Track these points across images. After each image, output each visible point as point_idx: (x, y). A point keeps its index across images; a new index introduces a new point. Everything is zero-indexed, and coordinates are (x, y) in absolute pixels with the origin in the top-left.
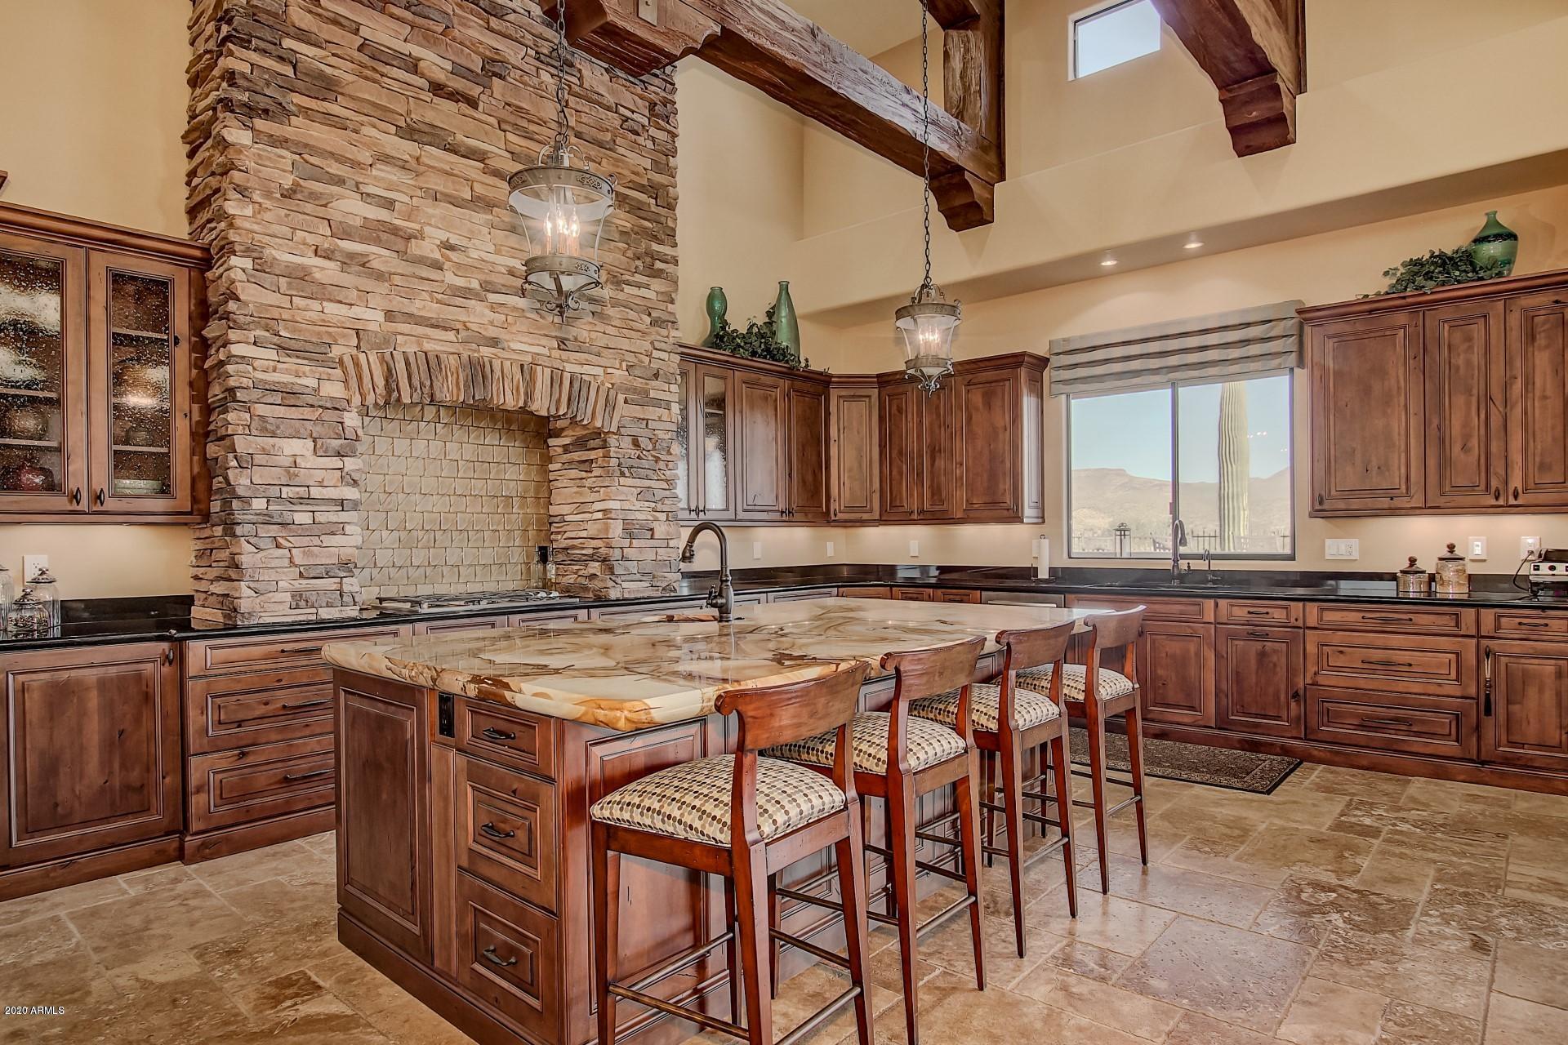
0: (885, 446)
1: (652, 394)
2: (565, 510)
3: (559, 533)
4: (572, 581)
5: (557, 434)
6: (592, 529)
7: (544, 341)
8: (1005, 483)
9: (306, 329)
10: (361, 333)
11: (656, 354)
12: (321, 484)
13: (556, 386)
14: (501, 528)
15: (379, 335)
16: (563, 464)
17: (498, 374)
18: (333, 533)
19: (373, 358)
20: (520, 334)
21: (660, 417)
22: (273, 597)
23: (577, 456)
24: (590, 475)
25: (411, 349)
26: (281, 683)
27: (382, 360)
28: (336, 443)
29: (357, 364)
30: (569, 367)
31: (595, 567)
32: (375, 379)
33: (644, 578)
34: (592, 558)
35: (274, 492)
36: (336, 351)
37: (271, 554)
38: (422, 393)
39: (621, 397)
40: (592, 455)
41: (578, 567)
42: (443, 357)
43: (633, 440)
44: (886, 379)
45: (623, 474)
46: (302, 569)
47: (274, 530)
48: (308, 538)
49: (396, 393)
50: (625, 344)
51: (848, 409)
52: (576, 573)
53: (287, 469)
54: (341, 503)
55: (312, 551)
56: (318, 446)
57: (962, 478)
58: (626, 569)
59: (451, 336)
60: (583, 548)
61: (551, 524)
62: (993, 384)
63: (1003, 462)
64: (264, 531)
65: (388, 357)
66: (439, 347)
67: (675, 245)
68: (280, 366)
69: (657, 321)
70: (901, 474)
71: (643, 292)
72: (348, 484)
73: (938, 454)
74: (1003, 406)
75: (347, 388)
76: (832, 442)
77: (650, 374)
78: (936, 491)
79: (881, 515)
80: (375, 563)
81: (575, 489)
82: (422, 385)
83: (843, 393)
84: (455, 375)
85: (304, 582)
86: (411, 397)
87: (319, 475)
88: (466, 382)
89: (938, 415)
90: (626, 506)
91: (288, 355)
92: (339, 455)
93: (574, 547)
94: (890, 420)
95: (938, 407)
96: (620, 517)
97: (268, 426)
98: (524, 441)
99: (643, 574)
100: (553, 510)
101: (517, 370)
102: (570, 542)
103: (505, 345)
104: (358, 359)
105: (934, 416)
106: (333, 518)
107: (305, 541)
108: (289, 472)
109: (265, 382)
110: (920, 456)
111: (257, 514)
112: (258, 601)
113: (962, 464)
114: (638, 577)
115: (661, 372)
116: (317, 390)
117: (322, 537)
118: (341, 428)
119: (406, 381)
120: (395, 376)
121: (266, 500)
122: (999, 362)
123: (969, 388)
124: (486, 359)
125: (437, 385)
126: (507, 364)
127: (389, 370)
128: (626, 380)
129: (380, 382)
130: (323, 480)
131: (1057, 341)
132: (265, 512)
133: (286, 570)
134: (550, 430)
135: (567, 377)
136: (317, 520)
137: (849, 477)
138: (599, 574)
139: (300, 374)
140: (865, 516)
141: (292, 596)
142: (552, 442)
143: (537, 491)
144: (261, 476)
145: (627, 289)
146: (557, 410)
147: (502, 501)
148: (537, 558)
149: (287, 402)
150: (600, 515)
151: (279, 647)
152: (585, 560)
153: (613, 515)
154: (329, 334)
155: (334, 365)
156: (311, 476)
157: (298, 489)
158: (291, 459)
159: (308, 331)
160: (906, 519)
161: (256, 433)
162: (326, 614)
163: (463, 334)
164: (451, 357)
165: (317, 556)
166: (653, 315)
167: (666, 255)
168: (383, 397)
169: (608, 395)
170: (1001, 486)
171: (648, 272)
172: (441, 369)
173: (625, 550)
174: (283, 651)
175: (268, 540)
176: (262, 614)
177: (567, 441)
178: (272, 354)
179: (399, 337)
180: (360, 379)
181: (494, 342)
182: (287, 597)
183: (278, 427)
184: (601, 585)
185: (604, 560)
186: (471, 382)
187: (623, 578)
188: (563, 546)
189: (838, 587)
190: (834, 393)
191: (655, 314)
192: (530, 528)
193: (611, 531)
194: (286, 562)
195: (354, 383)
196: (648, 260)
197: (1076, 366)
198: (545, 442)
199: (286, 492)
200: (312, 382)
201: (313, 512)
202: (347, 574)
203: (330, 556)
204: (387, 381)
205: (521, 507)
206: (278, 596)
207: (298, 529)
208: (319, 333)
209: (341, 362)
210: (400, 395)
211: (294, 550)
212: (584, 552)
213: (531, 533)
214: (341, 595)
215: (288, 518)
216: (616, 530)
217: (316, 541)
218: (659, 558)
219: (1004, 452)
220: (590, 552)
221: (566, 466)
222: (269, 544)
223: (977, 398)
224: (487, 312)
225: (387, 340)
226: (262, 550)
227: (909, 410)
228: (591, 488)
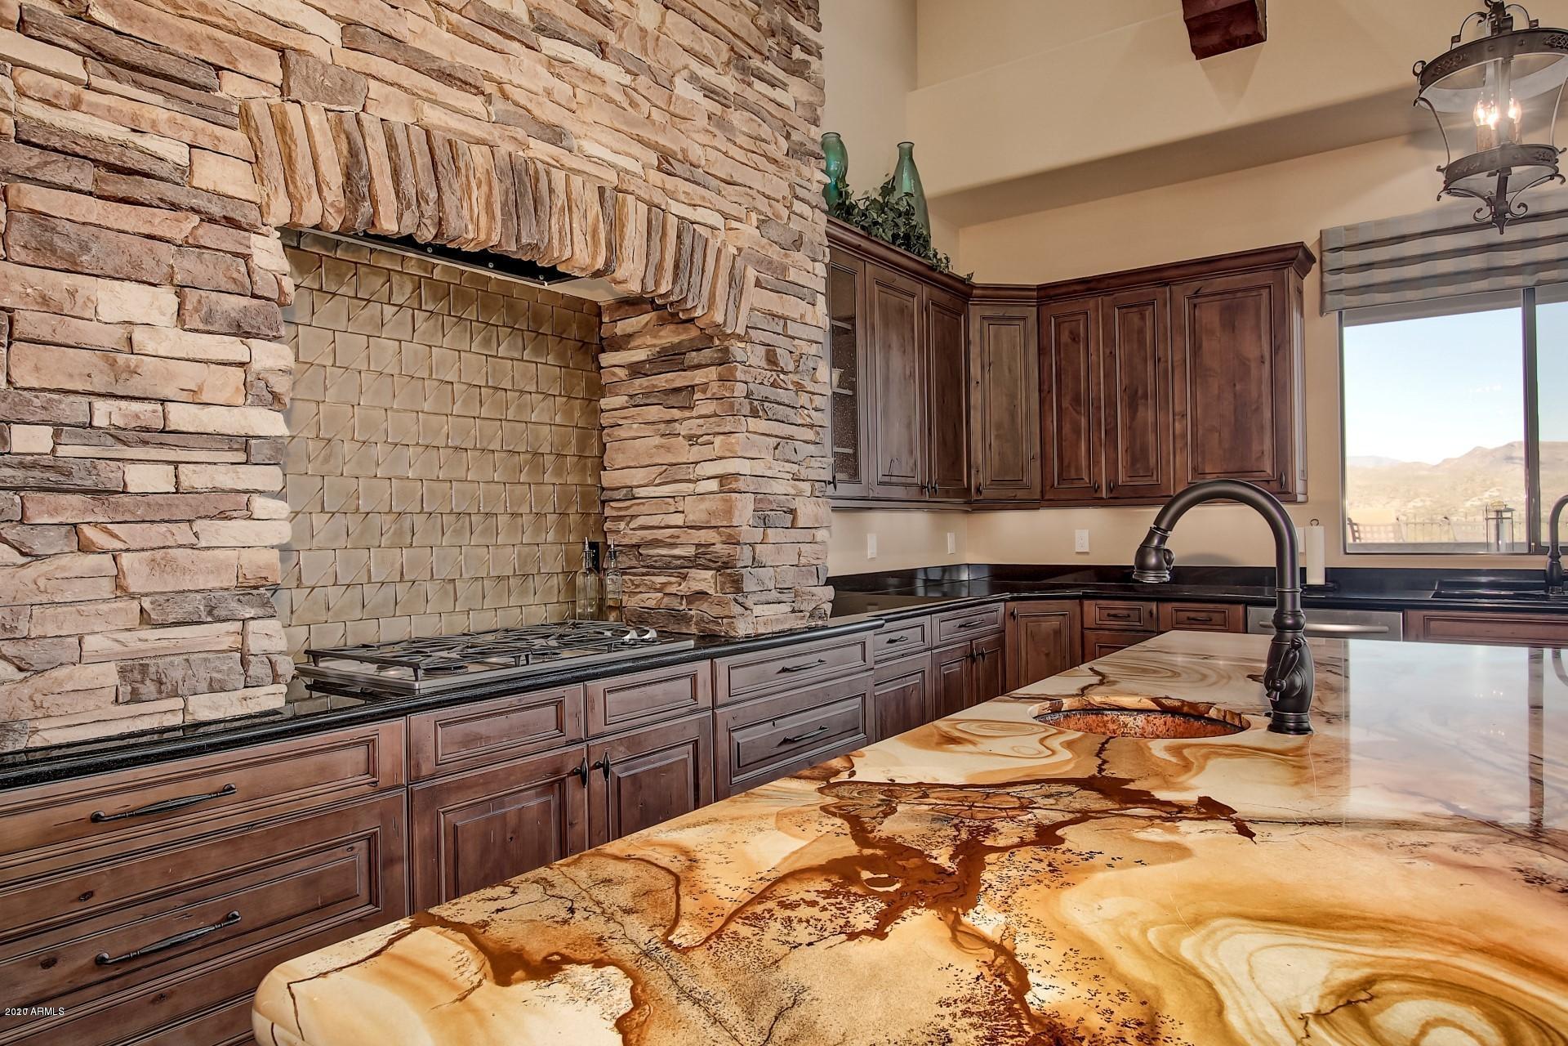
0: (1050, 391)
1: (793, 275)
2: (637, 476)
3: (620, 518)
4: (652, 603)
5: (619, 343)
6: (696, 512)
7: (637, 149)
8: (1262, 442)
9: (159, 21)
10: (292, 57)
11: (798, 206)
12: (195, 397)
13: (656, 238)
14: (525, 509)
15: (332, 71)
16: (631, 396)
17: (560, 200)
18: (223, 516)
19: (316, 119)
20: (598, 128)
21: (802, 316)
22: (71, 678)
23: (664, 381)
24: (687, 414)
25: (399, 117)
26: (92, 901)
27: (338, 127)
28: (233, 304)
29: (282, 128)
30: (676, 208)
31: (703, 580)
32: (324, 167)
33: (783, 597)
34: (694, 562)
35: (73, 410)
36: (232, 87)
37: (63, 568)
38: (422, 215)
39: (751, 274)
40: (699, 377)
41: (662, 579)
42: (462, 145)
43: (768, 352)
44: (1052, 292)
45: (754, 414)
46: (147, 605)
47: (72, 507)
48: (163, 527)
49: (367, 204)
50: (756, 180)
51: (996, 337)
52: (659, 590)
53: (107, 354)
54: (244, 445)
55: (174, 560)
56: (189, 306)
57: (1184, 436)
58: (760, 582)
59: (475, 104)
60: (673, 545)
61: (603, 502)
62: (1239, 295)
63: (1258, 409)
64: (43, 509)
65: (350, 125)
66: (455, 123)
67: (817, 28)
68: (90, 97)
69: (796, 152)
70: (1077, 431)
71: (777, 95)
72: (259, 402)
73: (1141, 401)
74: (1258, 326)
75: (259, 178)
76: (973, 384)
77: (787, 239)
78: (1138, 456)
79: (1042, 492)
80: (299, 579)
81: (657, 440)
82: (421, 197)
83: (988, 313)
84: (485, 188)
85: (152, 634)
86: (399, 219)
87: (191, 375)
88: (504, 204)
89: (1142, 342)
90: (759, 468)
91: (113, 75)
92: (240, 331)
93: (656, 543)
94: (1058, 352)
95: (1141, 331)
96: (751, 489)
97: (58, 241)
98: (561, 355)
99: (781, 590)
100: (608, 479)
101: (592, 197)
102: (649, 535)
103: (575, 143)
104: (284, 113)
105: (1135, 346)
106: (226, 478)
107: (156, 534)
108: (113, 363)
109: (50, 129)
110: (1111, 404)
111: (22, 465)
112: (26, 690)
113: (1184, 416)
114: (774, 595)
115: (805, 239)
116: (188, 171)
117: (199, 525)
118: (243, 269)
119: (389, 182)
120: (365, 168)
121: (50, 430)
122: (1252, 260)
123: (1197, 301)
124: (540, 165)
125: (450, 201)
126: (577, 181)
127: (353, 153)
128: (758, 244)
129: (334, 176)
130: (201, 389)
131: (1334, 231)
132: (47, 460)
133: (104, 607)
134: (601, 339)
135: (672, 222)
136: (185, 483)
137: (997, 436)
138: (711, 591)
139: (144, 127)
140: (1021, 494)
141: (123, 672)
142: (606, 359)
143: (583, 443)
144: (37, 369)
145: (759, 85)
146: (657, 284)
147: (526, 462)
148: (585, 565)
149: (109, 189)
150: (713, 485)
151: (85, 809)
152: (681, 568)
153: (741, 484)
154: (217, 43)
155: (228, 120)
156: (170, 376)
157: (136, 406)
158: (120, 332)
159: (165, 25)
160: (1089, 498)
161: (23, 256)
162: (205, 708)
163: (499, 105)
164: (474, 148)
165: (184, 571)
166: (794, 137)
167: (807, 39)
168: (339, 211)
169: (733, 267)
170: (1255, 447)
171: (784, 62)
172: (458, 168)
173: (758, 547)
174: (96, 818)
175: (53, 533)
176: (37, 724)
177: (640, 355)
178: (72, 65)
179: (373, 83)
180: (289, 162)
181: (555, 135)
182: (108, 675)
183: (85, 248)
184: (716, 611)
185: (726, 565)
186: (514, 210)
187: (756, 598)
188: (634, 541)
189: (1005, 601)
190: (976, 312)
191: (795, 136)
192: (572, 510)
193: (737, 513)
194: (106, 587)
195: (274, 167)
196: (784, 42)
197: (1369, 266)
198: (596, 360)
199: (105, 413)
200: (176, 153)
201: (176, 464)
202: (260, 612)
203: (217, 570)
204: (348, 176)
205: (559, 471)
206: (84, 675)
207: (138, 506)
208: (190, 37)
209: (245, 117)
210: (376, 211)
211: (126, 559)
212: (677, 552)
213: (573, 519)
214: (244, 662)
215: (109, 475)
216: (744, 511)
217: (183, 534)
218: (803, 561)
219: (1260, 396)
220: (690, 551)
221: (638, 401)
222: (54, 541)
223: (1210, 315)
224: (543, 71)
225: (347, 85)
226: (38, 557)
227: (1092, 337)
228: (690, 438)
